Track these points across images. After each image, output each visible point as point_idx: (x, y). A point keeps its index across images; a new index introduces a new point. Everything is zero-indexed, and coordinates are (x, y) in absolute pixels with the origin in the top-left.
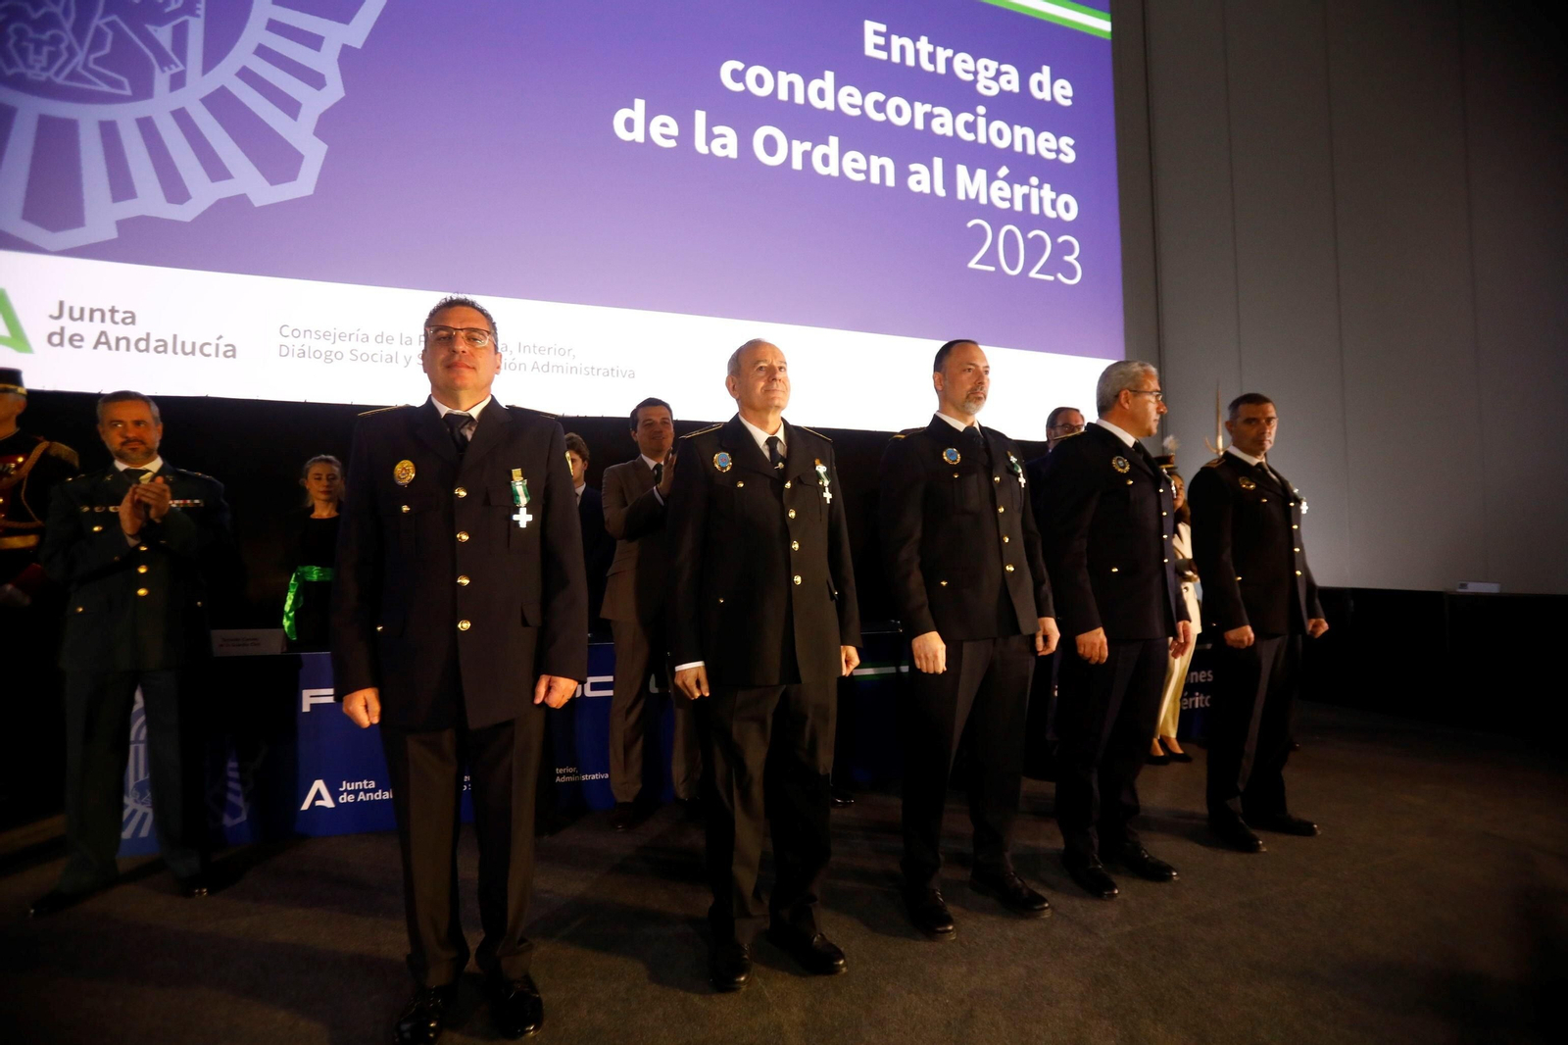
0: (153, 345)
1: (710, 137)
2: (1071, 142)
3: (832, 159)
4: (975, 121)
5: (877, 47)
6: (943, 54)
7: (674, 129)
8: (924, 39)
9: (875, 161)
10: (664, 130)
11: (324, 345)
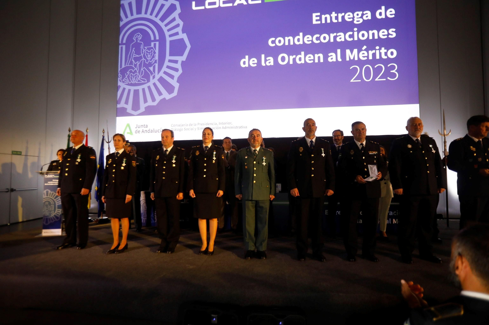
0: (150, 131)
1: (266, 61)
2: (394, 30)
3: (302, 58)
4: (353, 34)
5: (317, 20)
6: (340, 16)
7: (256, 61)
8: (334, 13)
9: (316, 56)
10: (253, 62)
11: (179, 128)
